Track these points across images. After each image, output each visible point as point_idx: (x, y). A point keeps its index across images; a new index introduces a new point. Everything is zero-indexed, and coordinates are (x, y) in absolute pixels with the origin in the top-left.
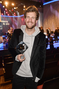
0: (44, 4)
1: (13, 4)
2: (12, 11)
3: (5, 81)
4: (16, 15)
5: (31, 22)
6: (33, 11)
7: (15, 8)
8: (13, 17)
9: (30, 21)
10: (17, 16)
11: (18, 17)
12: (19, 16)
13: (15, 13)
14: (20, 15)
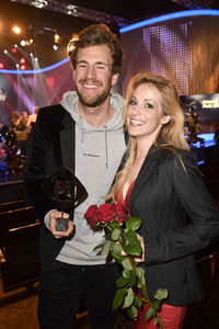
0: (122, 31)
1: (17, 30)
2: (13, 54)
3: (6, 291)
4: (29, 66)
5: (95, 81)
6: (98, 42)
7: (23, 43)
8: (18, 72)
9: (90, 77)
10: (32, 68)
11: (35, 72)
12: (37, 71)
13: (23, 61)
14: (41, 67)
